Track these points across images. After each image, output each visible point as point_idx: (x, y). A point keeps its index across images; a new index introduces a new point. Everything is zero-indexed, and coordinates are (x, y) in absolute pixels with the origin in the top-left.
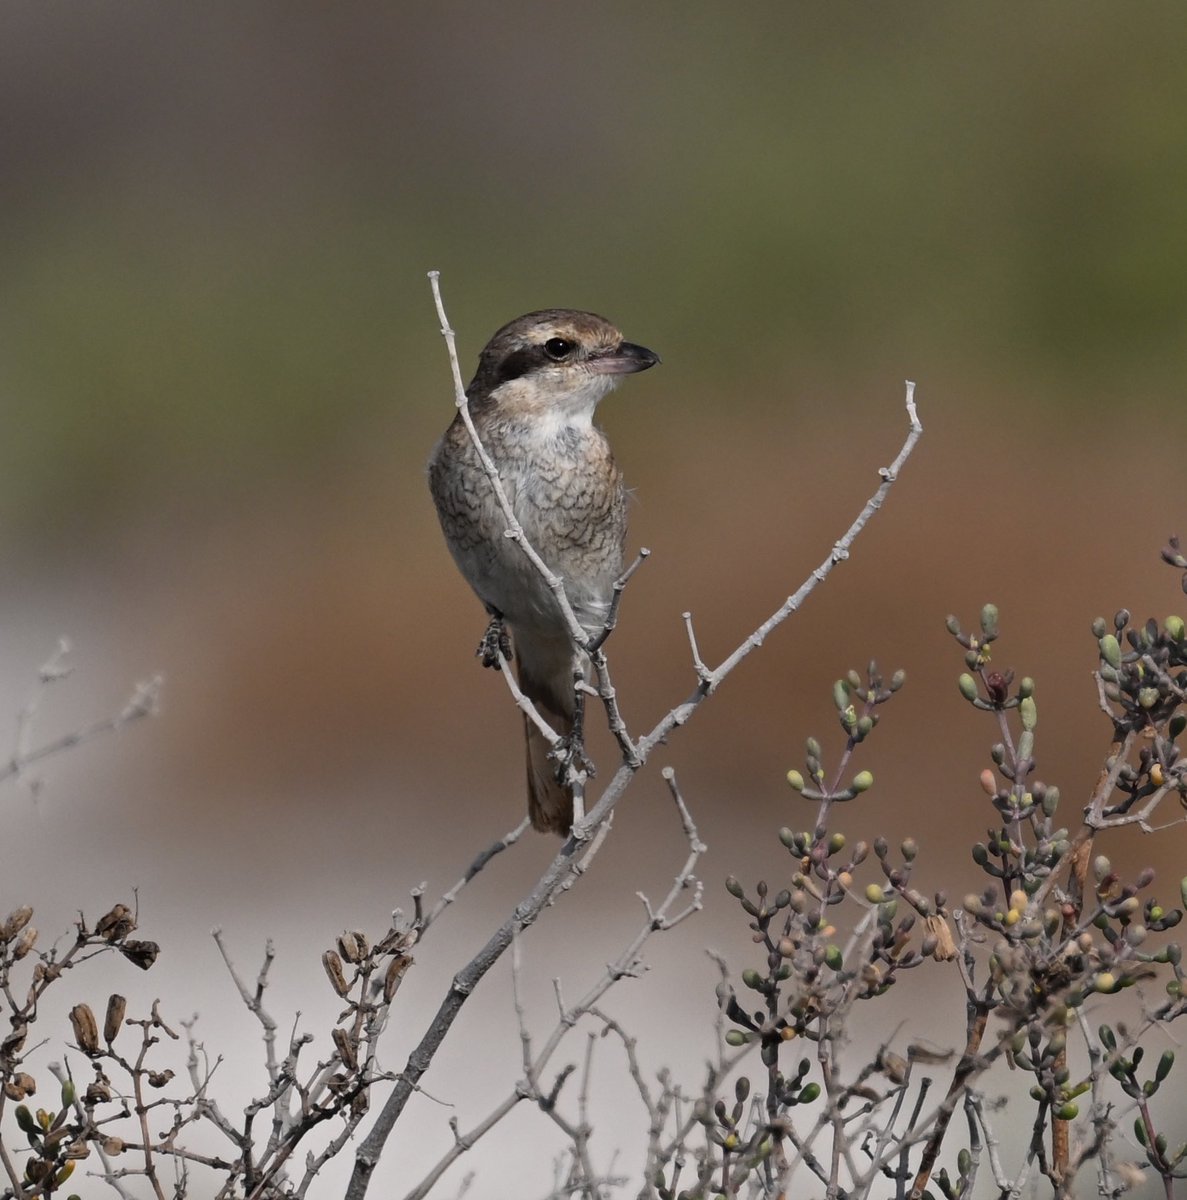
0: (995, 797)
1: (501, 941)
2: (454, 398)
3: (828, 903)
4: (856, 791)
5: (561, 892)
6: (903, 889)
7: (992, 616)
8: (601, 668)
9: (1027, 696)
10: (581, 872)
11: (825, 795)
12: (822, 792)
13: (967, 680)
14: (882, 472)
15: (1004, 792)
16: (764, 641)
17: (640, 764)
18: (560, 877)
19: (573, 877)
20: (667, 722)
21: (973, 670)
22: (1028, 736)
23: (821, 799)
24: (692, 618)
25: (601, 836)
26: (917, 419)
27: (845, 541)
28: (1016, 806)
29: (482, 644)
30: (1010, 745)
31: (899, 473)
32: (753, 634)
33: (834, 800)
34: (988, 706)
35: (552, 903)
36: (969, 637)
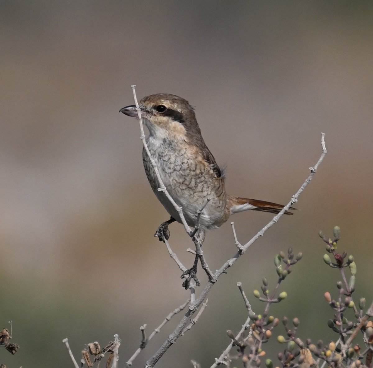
0: (330, 303)
1: (163, 349)
2: (140, 135)
3: (263, 342)
4: (280, 299)
5: (187, 331)
6: (293, 338)
7: (338, 231)
8: (197, 243)
9: (351, 263)
10: (194, 323)
11: (269, 300)
12: (268, 299)
13: (326, 257)
14: (311, 168)
15: (334, 301)
16: (264, 234)
17: (215, 281)
18: (185, 325)
19: (192, 325)
20: (226, 265)
21: (329, 252)
22: (353, 277)
23: (267, 302)
24: (234, 224)
25: (202, 309)
26: (325, 148)
27: (296, 195)
28: (339, 306)
29: (157, 231)
30: (345, 281)
31: (318, 169)
32: (260, 231)
33: (272, 302)
34: (336, 267)
35: (183, 335)
36: (329, 239)
